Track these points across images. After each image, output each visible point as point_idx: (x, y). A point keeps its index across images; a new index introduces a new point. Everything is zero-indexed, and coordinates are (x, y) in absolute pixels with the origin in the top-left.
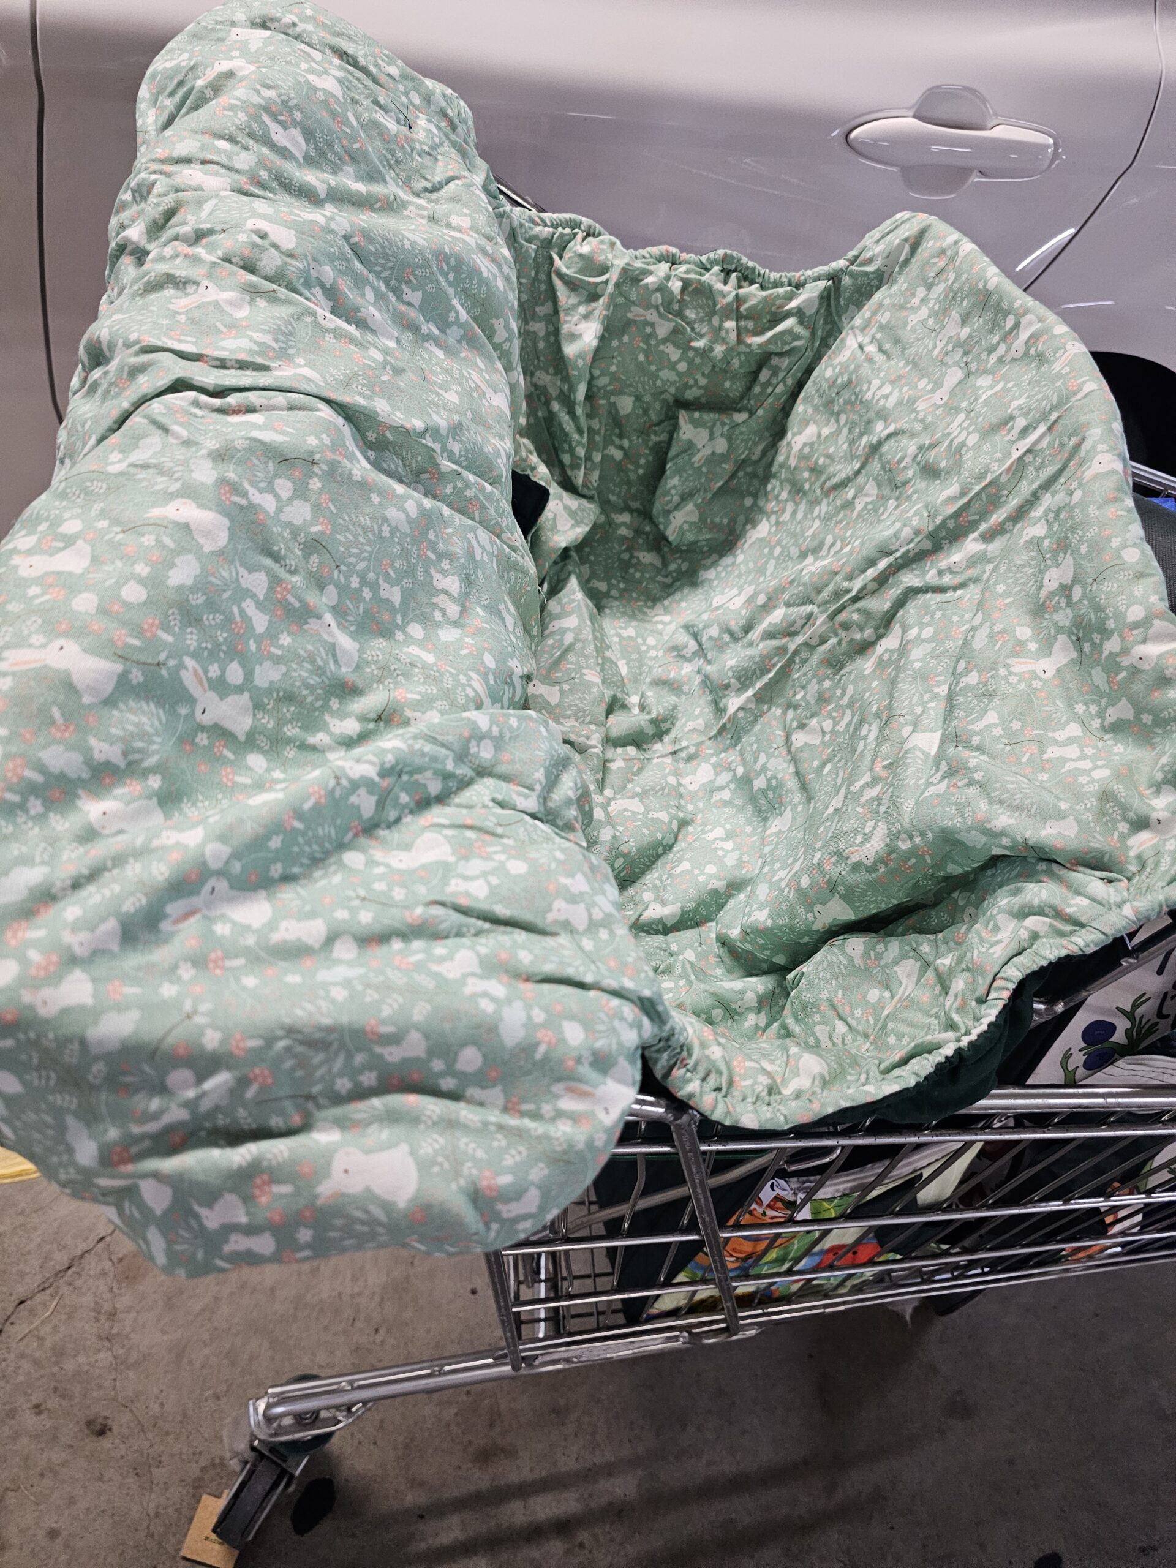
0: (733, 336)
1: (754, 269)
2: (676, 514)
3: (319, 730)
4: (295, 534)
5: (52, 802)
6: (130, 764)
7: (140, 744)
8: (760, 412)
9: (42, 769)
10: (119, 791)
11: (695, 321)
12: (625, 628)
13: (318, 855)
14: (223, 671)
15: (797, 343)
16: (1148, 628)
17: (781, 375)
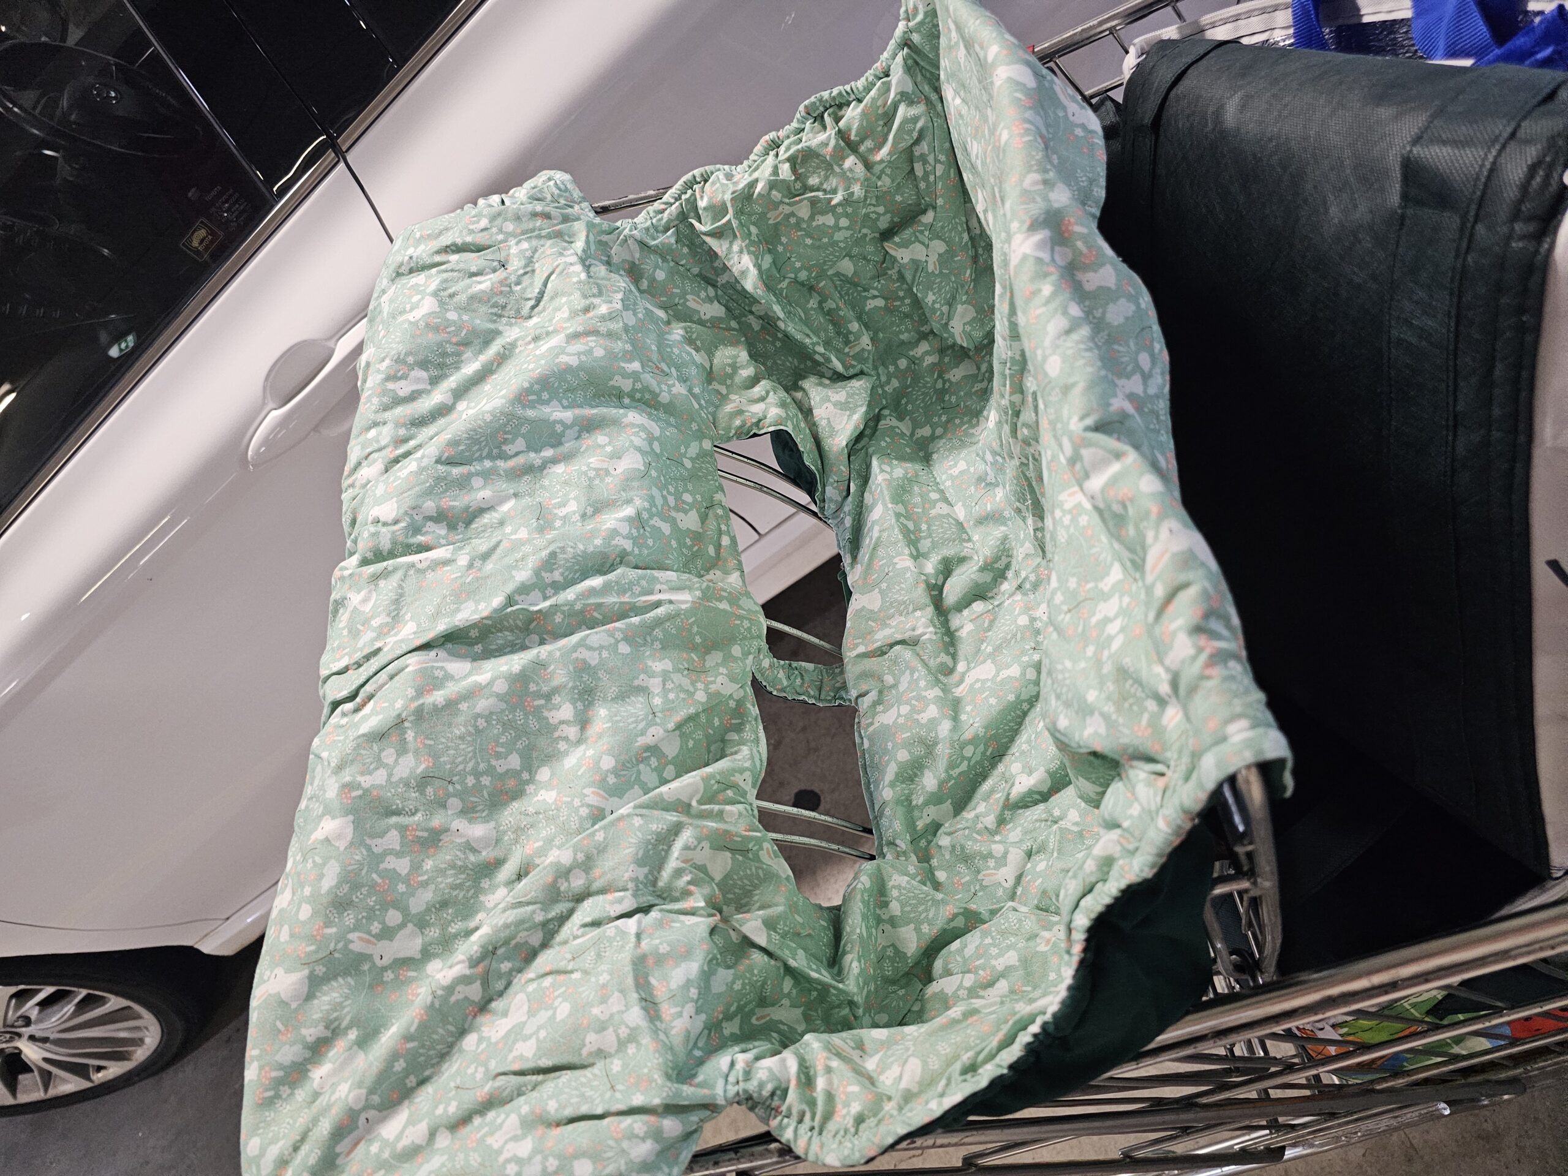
0: (860, 169)
1: (840, 94)
2: (952, 323)
3: (477, 912)
4: (407, 784)
5: (294, 1083)
6: (334, 1031)
7: (335, 1015)
8: (940, 202)
9: (281, 1067)
10: (331, 1054)
11: (821, 184)
12: (955, 465)
13: (444, 1051)
14: (383, 923)
15: (920, 125)
16: (1082, 461)
17: (931, 159)
